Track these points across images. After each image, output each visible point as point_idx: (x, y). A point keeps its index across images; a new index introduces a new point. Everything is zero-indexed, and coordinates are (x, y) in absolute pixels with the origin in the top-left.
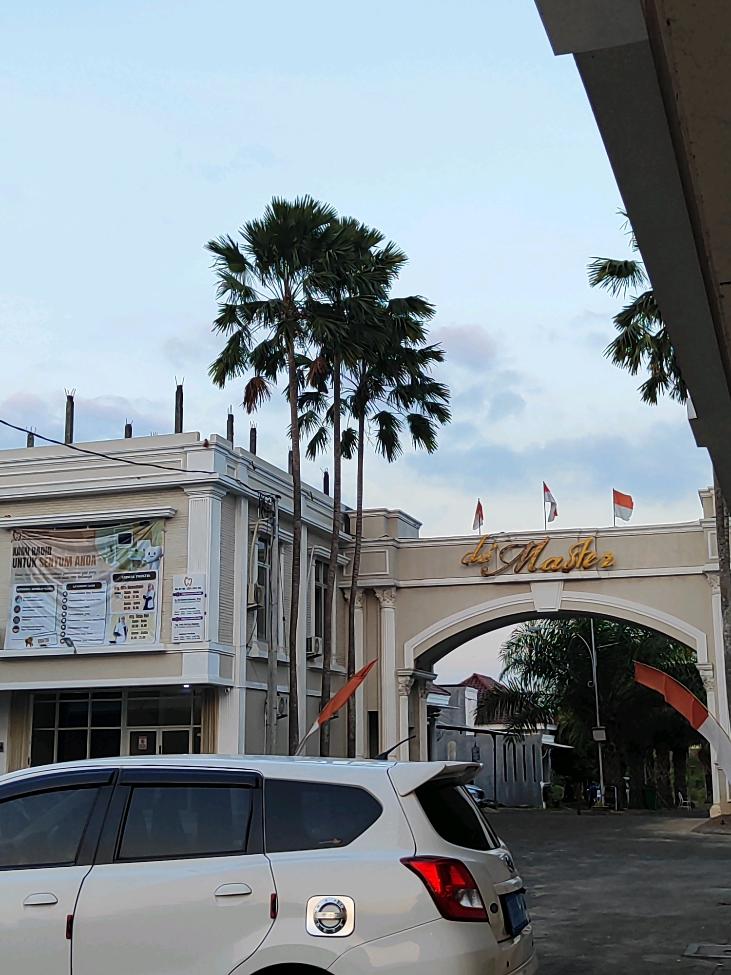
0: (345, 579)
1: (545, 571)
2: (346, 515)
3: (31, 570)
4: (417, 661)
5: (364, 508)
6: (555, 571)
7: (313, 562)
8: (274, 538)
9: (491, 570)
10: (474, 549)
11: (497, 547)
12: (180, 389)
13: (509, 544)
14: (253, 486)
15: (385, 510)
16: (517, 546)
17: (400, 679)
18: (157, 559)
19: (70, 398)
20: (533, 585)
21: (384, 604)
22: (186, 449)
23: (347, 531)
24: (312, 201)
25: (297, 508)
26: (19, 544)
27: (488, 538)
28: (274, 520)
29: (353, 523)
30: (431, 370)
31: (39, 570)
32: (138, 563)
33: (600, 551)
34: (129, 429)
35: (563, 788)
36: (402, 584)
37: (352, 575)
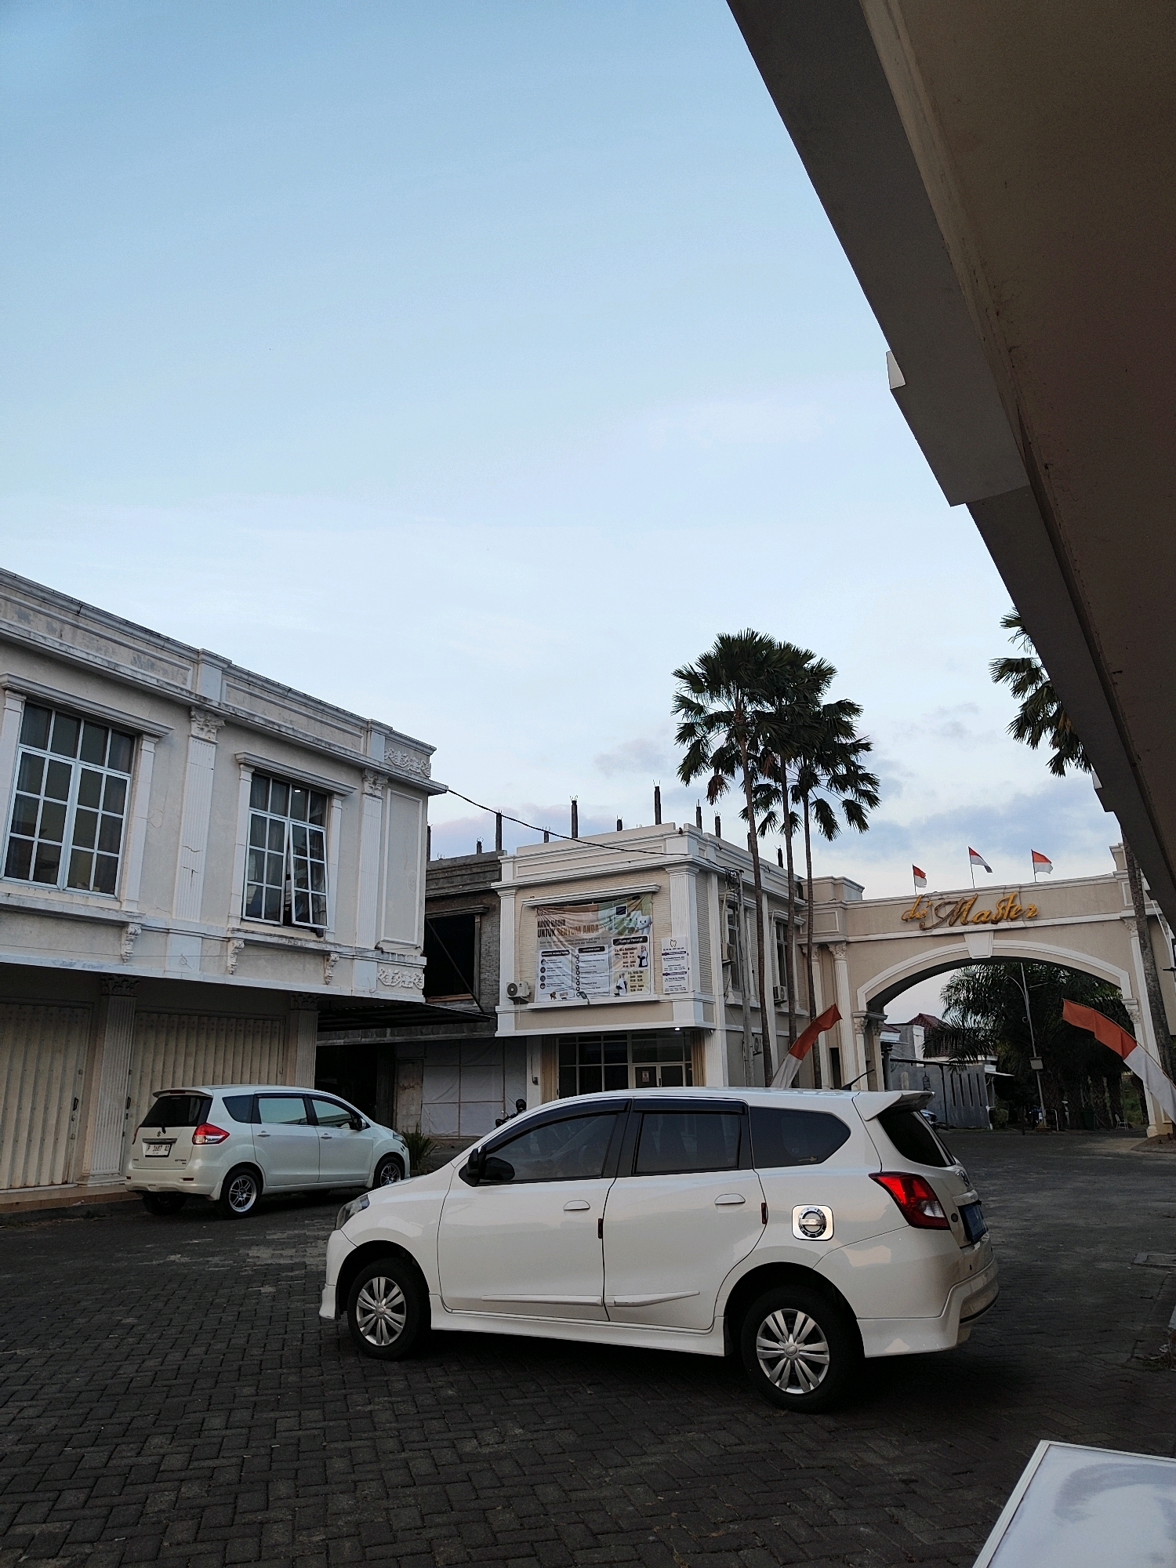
0: (801, 937)
1: (976, 923)
2: (799, 883)
3: (552, 939)
4: (869, 1004)
5: (813, 877)
6: (985, 923)
7: (774, 923)
8: (740, 905)
9: (928, 924)
10: (911, 907)
11: (932, 905)
12: (657, 789)
13: (941, 901)
14: (719, 862)
15: (832, 878)
16: (949, 903)
17: (856, 1020)
18: (648, 926)
19: (574, 803)
20: (966, 936)
21: (837, 956)
22: (665, 837)
23: (801, 897)
24: (753, 633)
25: (757, 880)
26: (542, 918)
27: (923, 897)
28: (740, 890)
29: (805, 890)
30: (862, 759)
31: (558, 938)
32: (632, 930)
33: (1025, 903)
34: (620, 822)
35: (1007, 1112)
36: (851, 939)
37: (807, 933)
